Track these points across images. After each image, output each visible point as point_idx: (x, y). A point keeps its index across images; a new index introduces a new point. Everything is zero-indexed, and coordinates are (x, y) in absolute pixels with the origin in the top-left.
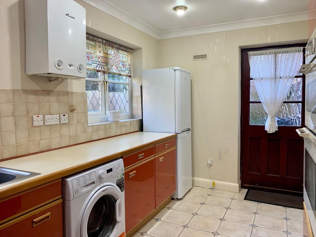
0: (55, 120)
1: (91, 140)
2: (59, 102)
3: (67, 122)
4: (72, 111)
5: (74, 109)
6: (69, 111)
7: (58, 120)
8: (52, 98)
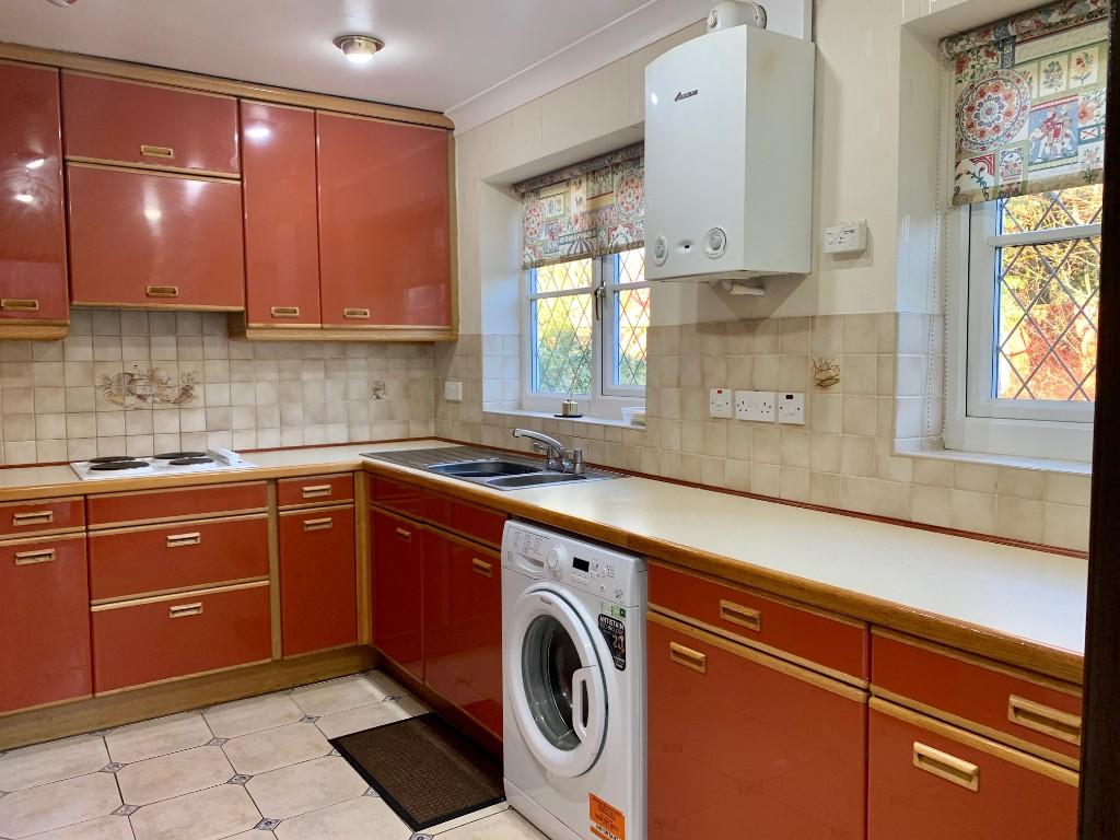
0: (761, 407)
1: (905, 518)
2: (782, 353)
3: (799, 419)
4: (824, 384)
5: (831, 378)
6: (814, 384)
7: (771, 411)
8: (761, 342)
